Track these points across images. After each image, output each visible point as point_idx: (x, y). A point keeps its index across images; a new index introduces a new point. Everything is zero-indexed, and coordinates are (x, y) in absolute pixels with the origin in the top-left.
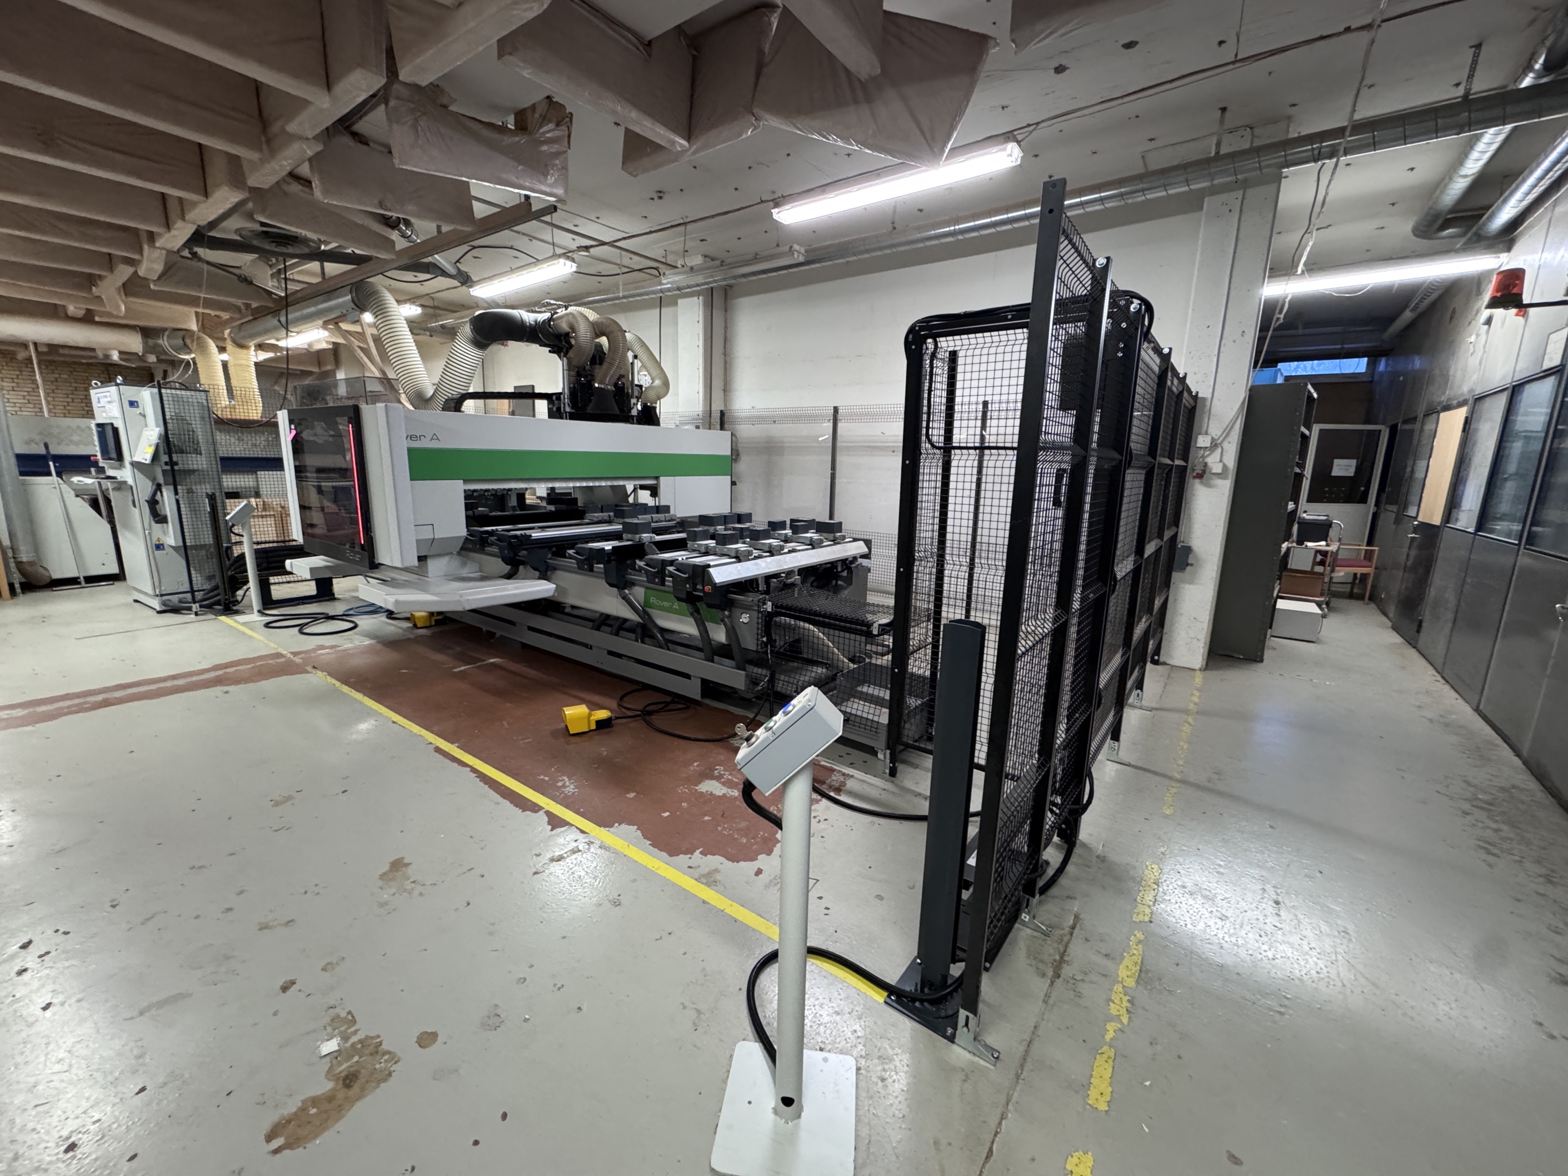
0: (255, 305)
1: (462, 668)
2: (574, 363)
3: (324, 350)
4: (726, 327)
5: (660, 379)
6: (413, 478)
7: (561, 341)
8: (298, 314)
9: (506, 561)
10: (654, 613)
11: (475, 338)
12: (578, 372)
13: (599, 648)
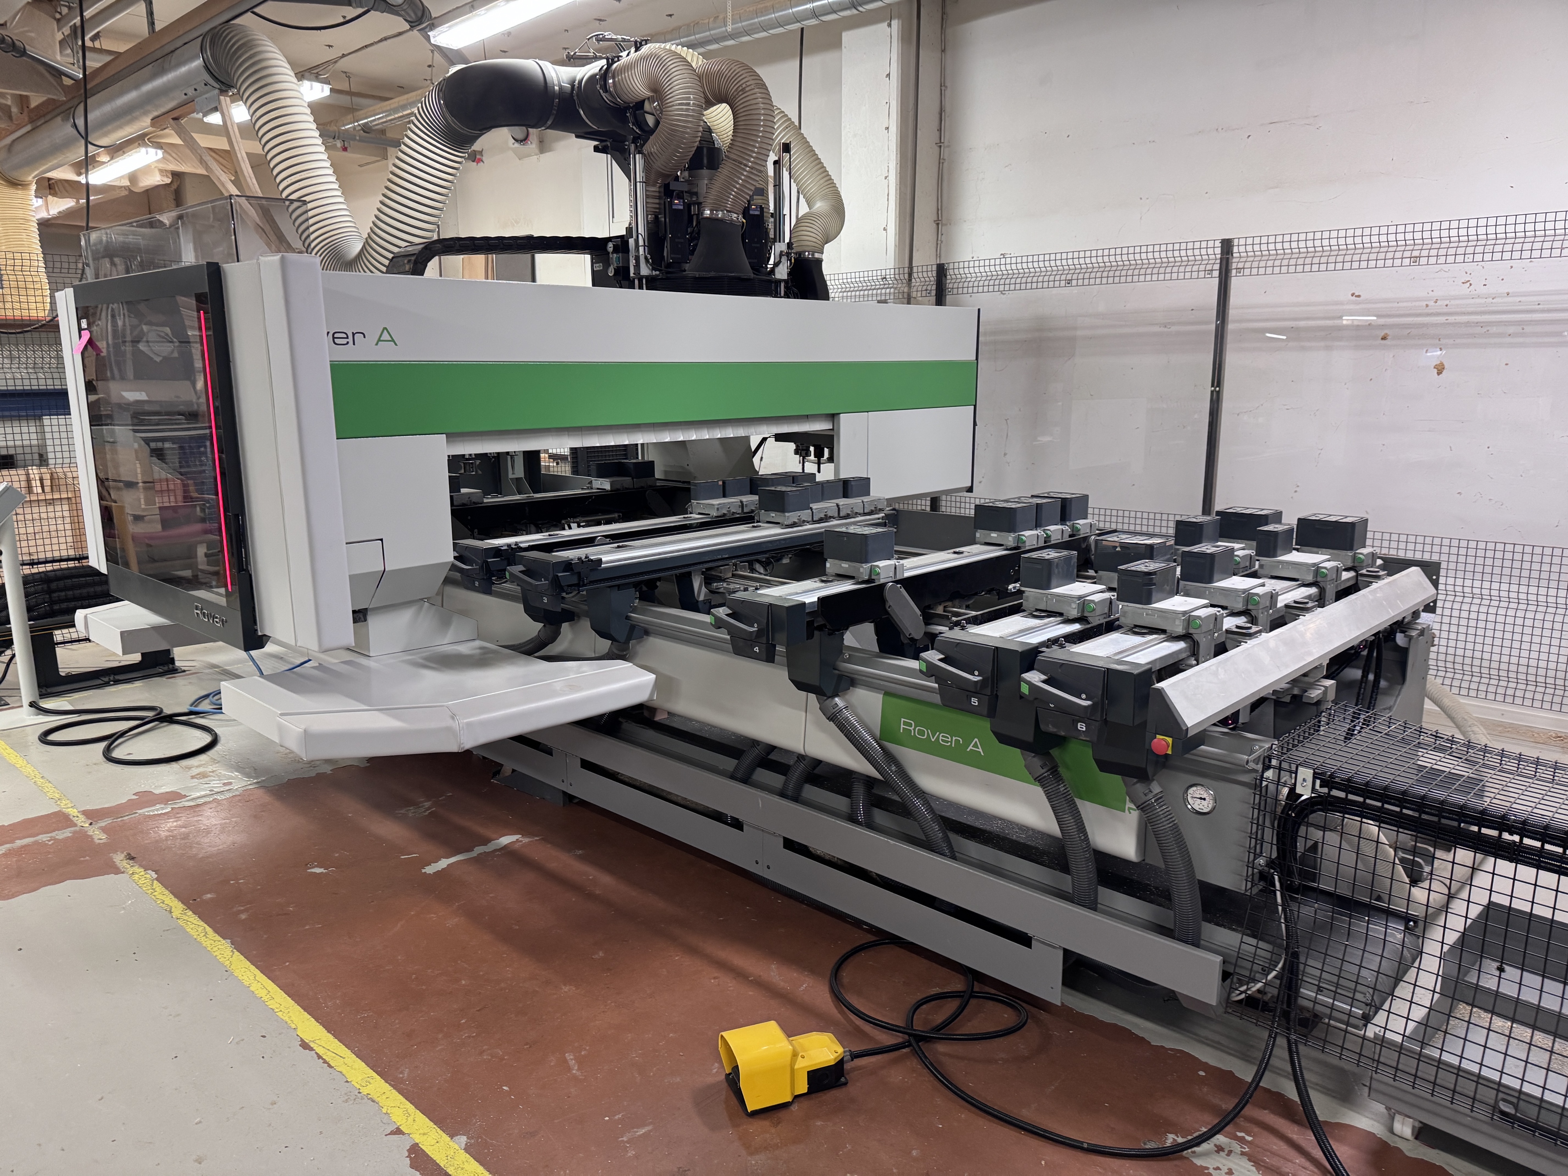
0: (36, 100)
1: (443, 863)
2: (659, 164)
3: (157, 187)
4: (943, 86)
5: (824, 198)
6: (341, 435)
7: (625, 121)
8: (107, 108)
9: (532, 612)
10: (910, 757)
11: (448, 126)
12: (666, 187)
13: (757, 828)
